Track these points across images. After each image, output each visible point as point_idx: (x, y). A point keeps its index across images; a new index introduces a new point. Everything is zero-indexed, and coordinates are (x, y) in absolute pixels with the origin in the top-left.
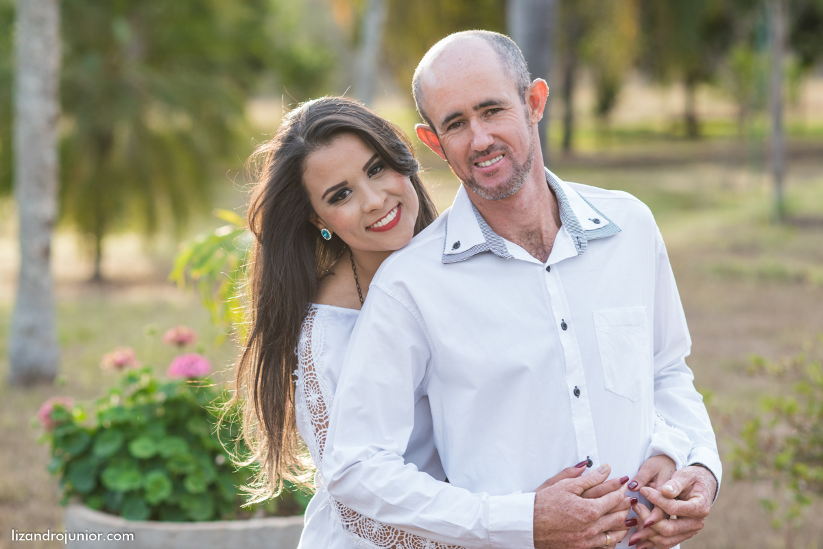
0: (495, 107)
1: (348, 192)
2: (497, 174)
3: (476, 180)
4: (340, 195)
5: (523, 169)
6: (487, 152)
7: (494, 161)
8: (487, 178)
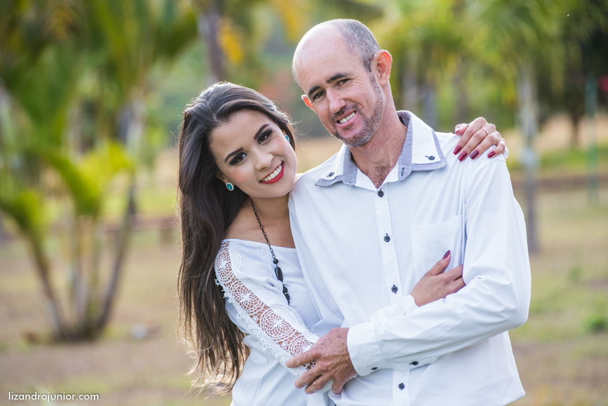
0: (343, 78)
1: (244, 156)
2: (352, 127)
3: (339, 133)
4: (238, 158)
5: (371, 121)
6: (342, 112)
7: (348, 118)
8: (346, 131)
